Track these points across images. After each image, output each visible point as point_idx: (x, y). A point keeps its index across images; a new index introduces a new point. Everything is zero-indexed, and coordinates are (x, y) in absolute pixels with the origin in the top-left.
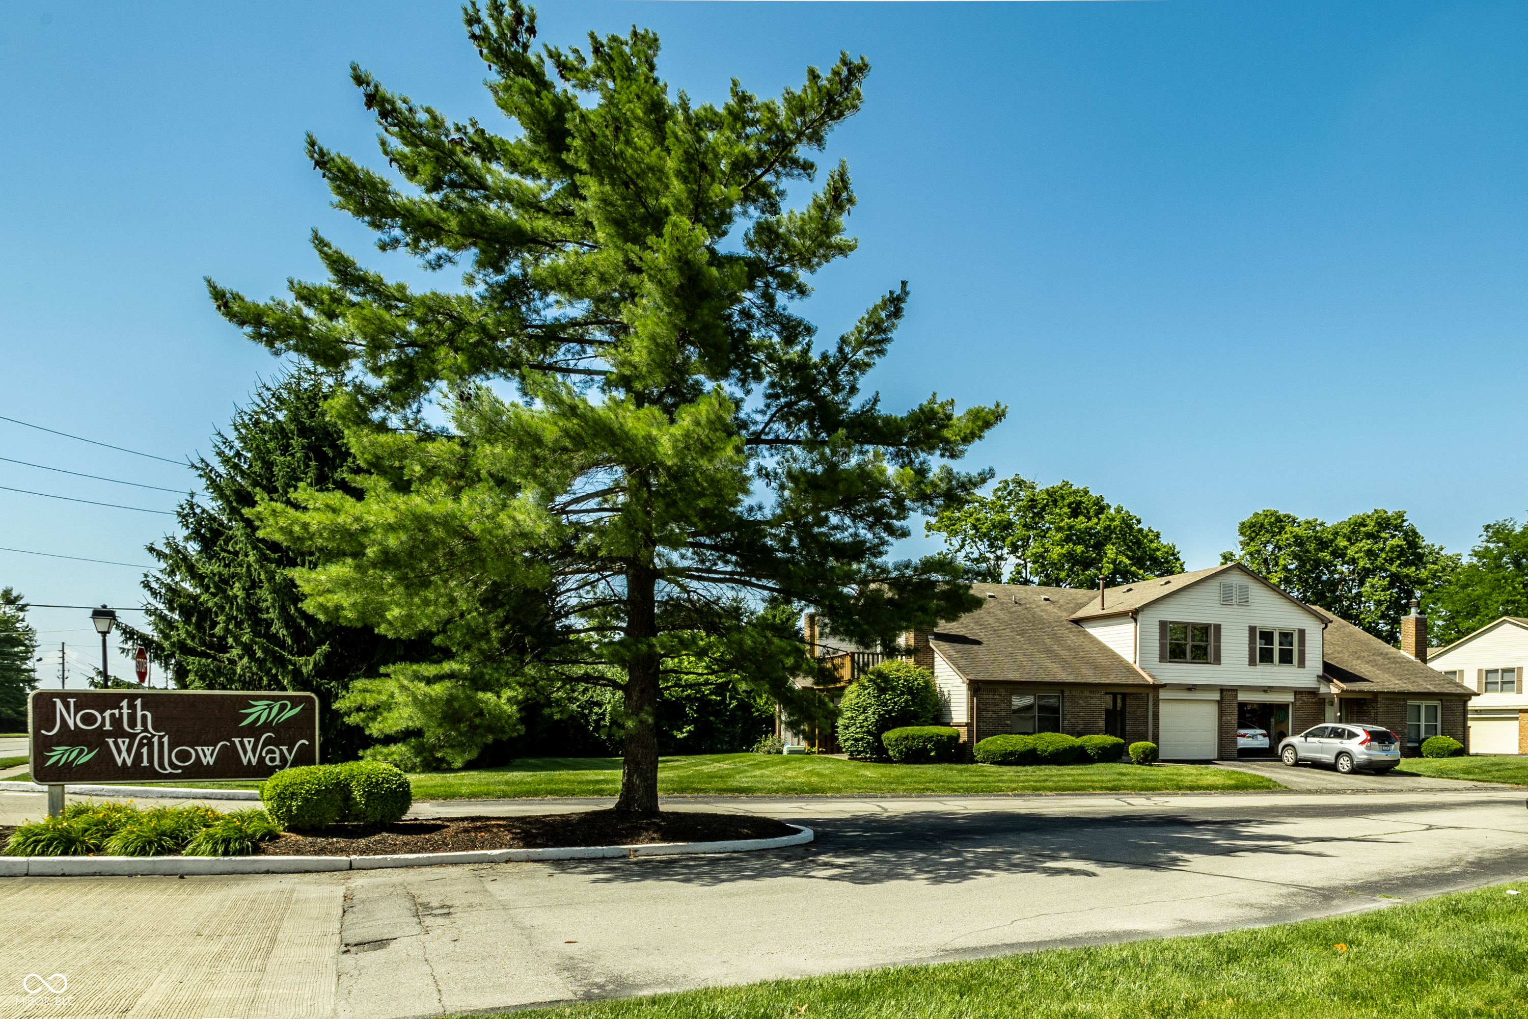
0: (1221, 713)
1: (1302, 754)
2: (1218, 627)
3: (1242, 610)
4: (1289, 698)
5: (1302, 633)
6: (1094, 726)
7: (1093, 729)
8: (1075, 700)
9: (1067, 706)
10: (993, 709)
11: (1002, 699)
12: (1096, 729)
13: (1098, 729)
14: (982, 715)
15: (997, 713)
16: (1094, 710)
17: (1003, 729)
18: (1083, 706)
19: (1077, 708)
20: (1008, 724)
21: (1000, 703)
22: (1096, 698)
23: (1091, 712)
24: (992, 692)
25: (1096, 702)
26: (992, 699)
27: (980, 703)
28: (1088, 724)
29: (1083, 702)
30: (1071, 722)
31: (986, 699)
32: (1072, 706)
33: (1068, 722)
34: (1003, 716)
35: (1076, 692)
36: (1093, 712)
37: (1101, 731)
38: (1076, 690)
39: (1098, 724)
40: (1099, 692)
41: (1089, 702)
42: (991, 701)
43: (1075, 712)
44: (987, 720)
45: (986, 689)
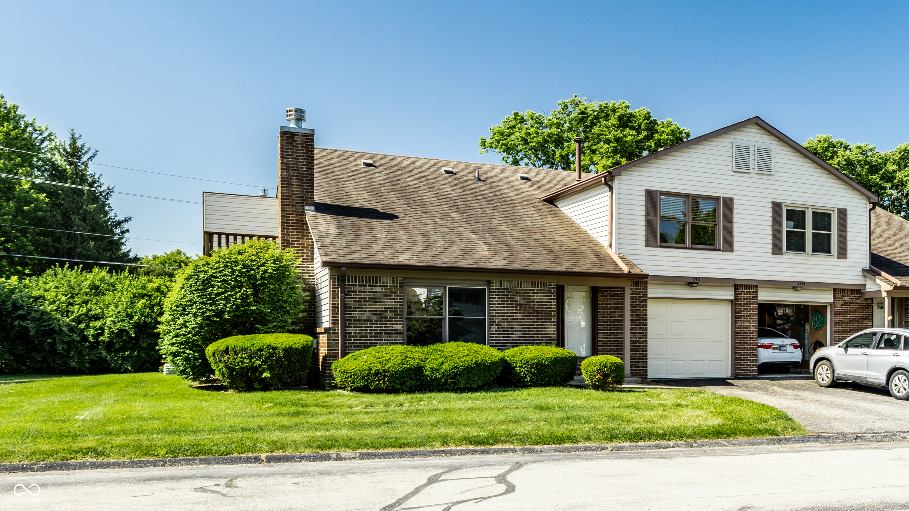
0: (736, 316)
1: (841, 371)
2: (729, 203)
3: (763, 181)
4: (827, 298)
5: (843, 213)
6: (539, 334)
7: (538, 337)
8: (508, 295)
9: (495, 304)
10: (372, 308)
11: (387, 292)
12: (543, 337)
13: (545, 337)
14: (352, 317)
15: (379, 314)
16: (538, 311)
17: (390, 337)
18: (521, 304)
19: (512, 307)
20: (397, 330)
21: (383, 299)
22: (541, 293)
23: (534, 313)
24: (370, 282)
25: (542, 299)
26: (369, 292)
27: (349, 298)
28: (529, 331)
29: (522, 299)
30: (502, 328)
31: (359, 292)
32: (504, 304)
33: (498, 328)
34: (390, 317)
35: (509, 284)
36: (537, 313)
37: (550, 340)
38: (510, 281)
39: (545, 331)
40: (546, 285)
41: (530, 299)
42: (368, 295)
43: (508, 313)
44: (362, 324)
45: (359, 277)
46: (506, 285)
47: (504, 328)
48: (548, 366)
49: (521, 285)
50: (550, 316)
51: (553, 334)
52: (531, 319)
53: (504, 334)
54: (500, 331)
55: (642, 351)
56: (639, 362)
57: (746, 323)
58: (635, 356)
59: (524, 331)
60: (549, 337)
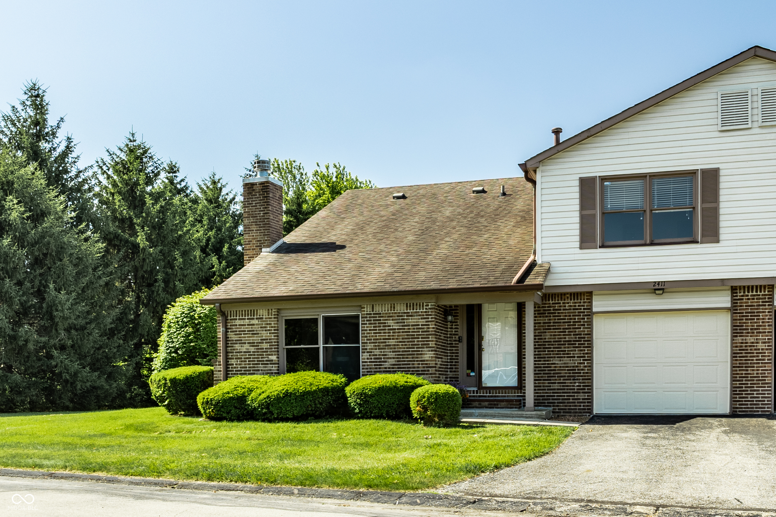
0: (734, 330)
2: (711, 175)
6: (414, 361)
7: (413, 364)
8: (380, 320)
9: (367, 330)
10: (250, 340)
11: (263, 324)
12: (419, 364)
13: (422, 364)
14: (234, 350)
15: (256, 346)
16: (414, 335)
17: (266, 367)
18: (395, 329)
19: (385, 333)
20: (272, 360)
21: (260, 331)
22: (417, 316)
23: (409, 338)
24: (248, 316)
25: (418, 322)
26: (248, 325)
27: (231, 332)
28: (403, 358)
29: (395, 323)
30: (373, 355)
31: (239, 325)
32: (376, 330)
33: (370, 355)
34: (266, 349)
35: (382, 308)
36: (412, 338)
37: (427, 367)
38: (382, 304)
39: (422, 357)
40: (423, 306)
41: (404, 322)
42: (246, 328)
43: (381, 339)
44: (242, 355)
45: (239, 311)
46: (378, 309)
47: (376, 355)
48: (371, 396)
49: (394, 308)
50: (427, 341)
51: (431, 361)
52: (406, 345)
53: (376, 362)
54: (371, 359)
55: (583, 379)
56: (579, 393)
57: (750, 339)
58: (573, 386)
59: (398, 358)
60: (426, 364)
